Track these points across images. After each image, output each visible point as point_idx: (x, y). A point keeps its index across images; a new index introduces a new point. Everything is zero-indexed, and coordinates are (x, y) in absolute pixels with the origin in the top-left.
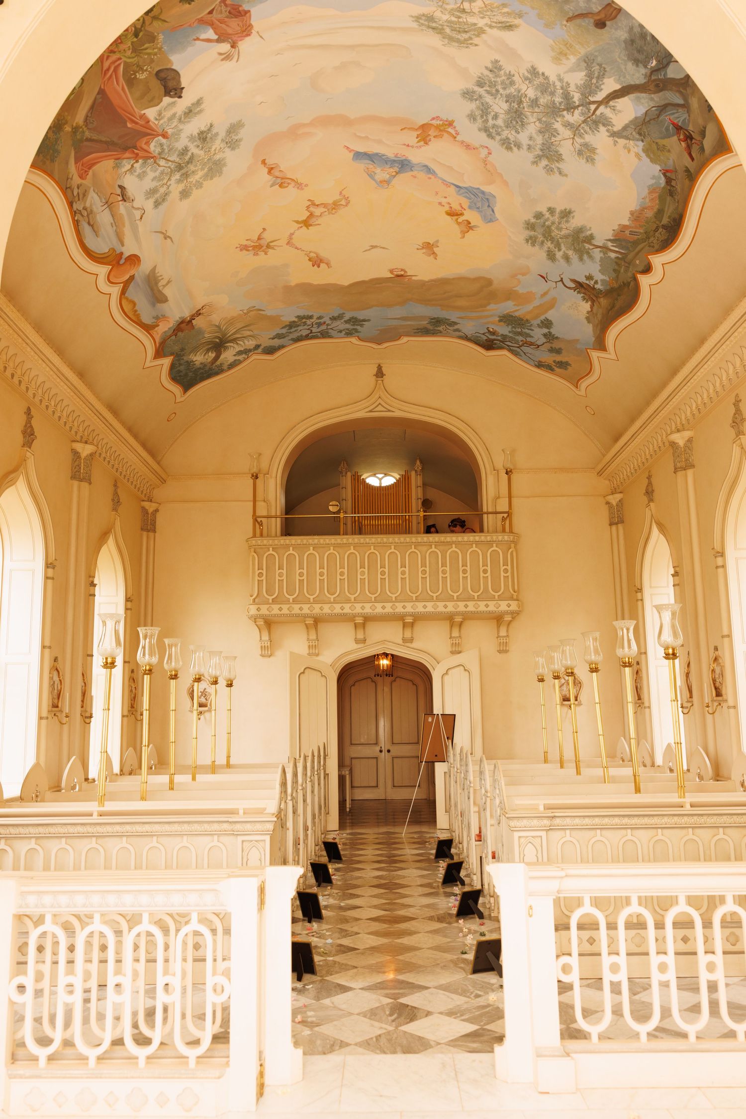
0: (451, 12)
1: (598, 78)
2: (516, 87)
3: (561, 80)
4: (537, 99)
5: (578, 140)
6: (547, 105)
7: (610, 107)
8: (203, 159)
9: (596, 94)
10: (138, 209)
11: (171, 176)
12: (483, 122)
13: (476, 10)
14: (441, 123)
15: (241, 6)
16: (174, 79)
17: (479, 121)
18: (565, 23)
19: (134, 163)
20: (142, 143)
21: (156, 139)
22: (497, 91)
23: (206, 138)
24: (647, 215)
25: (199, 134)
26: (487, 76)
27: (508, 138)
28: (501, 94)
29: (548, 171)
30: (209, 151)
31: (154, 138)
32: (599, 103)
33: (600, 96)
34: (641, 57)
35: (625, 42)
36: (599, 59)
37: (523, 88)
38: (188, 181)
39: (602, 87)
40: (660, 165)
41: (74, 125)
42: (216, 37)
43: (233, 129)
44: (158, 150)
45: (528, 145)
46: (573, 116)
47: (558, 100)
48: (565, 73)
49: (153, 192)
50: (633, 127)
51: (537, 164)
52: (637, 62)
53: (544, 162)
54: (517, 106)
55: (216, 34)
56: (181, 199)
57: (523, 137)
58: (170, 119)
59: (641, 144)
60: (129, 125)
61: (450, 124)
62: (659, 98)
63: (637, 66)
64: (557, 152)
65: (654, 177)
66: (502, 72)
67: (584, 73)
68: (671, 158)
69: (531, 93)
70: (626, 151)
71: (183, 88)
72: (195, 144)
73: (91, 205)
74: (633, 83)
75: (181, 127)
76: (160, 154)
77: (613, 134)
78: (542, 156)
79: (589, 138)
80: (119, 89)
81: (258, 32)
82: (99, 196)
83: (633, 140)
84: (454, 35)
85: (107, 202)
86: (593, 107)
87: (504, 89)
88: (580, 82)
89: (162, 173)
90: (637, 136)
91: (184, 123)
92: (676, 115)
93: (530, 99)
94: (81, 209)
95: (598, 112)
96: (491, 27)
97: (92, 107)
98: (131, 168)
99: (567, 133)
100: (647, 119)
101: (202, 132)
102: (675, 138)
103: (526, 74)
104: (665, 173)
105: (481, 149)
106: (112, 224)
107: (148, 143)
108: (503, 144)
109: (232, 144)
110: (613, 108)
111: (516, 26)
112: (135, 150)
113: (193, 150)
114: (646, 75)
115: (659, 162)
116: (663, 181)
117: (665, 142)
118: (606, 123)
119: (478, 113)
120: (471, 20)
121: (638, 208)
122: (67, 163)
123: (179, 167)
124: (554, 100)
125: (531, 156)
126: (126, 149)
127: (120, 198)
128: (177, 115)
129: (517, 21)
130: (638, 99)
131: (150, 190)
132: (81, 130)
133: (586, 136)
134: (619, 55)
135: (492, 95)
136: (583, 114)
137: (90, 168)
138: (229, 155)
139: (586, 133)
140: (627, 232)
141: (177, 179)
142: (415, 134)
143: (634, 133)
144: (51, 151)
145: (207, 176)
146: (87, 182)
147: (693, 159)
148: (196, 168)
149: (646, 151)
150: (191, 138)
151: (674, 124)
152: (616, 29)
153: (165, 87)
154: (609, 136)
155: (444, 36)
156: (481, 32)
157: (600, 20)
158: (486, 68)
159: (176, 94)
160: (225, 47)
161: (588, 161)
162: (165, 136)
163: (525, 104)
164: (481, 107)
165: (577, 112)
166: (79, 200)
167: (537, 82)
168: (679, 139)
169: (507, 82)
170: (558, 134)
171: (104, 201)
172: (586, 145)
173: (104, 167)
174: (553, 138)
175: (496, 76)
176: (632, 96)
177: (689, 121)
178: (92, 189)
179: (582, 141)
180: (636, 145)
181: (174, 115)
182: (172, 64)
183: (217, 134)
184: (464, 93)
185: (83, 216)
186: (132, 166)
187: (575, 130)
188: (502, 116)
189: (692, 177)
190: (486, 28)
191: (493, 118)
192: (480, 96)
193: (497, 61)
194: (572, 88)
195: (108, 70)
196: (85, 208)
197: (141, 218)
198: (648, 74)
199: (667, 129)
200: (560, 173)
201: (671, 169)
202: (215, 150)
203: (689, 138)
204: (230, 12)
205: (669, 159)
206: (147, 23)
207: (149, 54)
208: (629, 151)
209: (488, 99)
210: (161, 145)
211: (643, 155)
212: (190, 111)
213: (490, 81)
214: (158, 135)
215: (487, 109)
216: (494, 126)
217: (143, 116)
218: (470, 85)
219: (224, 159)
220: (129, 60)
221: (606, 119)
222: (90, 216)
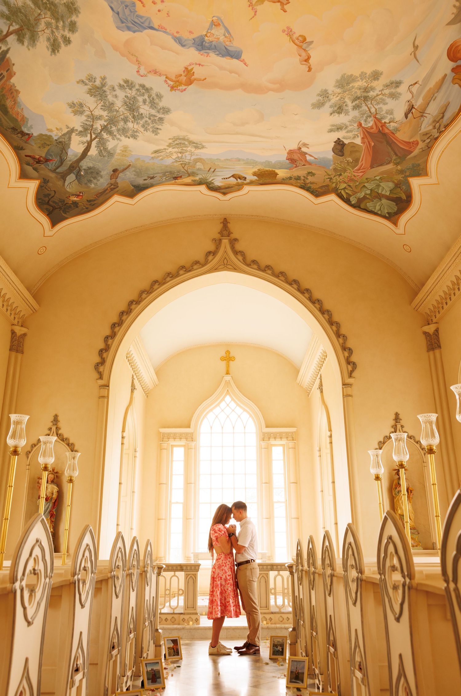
0: (186, 151)
1: (101, 151)
2: (140, 125)
3: (118, 139)
4: (125, 123)
5: (88, 113)
6: (118, 123)
7: (85, 142)
8: (348, 95)
9: (96, 143)
10: (411, 92)
11: (375, 97)
12: (151, 95)
13: (174, 154)
14: (179, 88)
15: (290, 162)
16: (337, 149)
17: (154, 95)
18: (131, 163)
19: (387, 123)
20: (374, 130)
21: (365, 126)
22: (150, 119)
23: (338, 108)
24: (9, 100)
25: (341, 113)
26: (159, 125)
27: (131, 89)
28: (147, 117)
29: (92, 77)
30: (341, 98)
31: (367, 128)
32: (92, 140)
33: (94, 144)
34: (90, 171)
35: (100, 172)
36: (106, 158)
37: (136, 126)
38: (367, 85)
39: (96, 149)
40: (35, 137)
41: (395, 166)
42: (306, 155)
43: (319, 105)
44: (369, 119)
45: (115, 90)
46: (100, 125)
47: (114, 128)
48: (118, 143)
49: (393, 96)
50: (67, 142)
51: (102, 79)
52: (90, 168)
53: (98, 83)
54: (135, 114)
55: (306, 157)
56: (381, 74)
57: (121, 94)
58: (351, 131)
59: (55, 138)
60: (373, 144)
61: (172, 88)
62: (67, 164)
63: (88, 167)
64: (95, 96)
65: (31, 127)
66: (151, 130)
67: (109, 148)
68: (35, 145)
69: (130, 125)
70: (59, 128)
71: (334, 142)
72: (347, 108)
73: (430, 125)
74: (84, 160)
75: (348, 124)
76: (370, 116)
77: (72, 130)
78: (102, 87)
79: (83, 118)
80: (364, 162)
81: (286, 150)
82: (422, 124)
83: (61, 136)
84: (183, 142)
85: (422, 116)
86: (93, 136)
87: (146, 121)
88: (108, 143)
89: (378, 103)
90: (61, 140)
91: (345, 125)
92: (54, 164)
93: (129, 121)
94: (436, 130)
95: (89, 135)
96: (165, 149)
97: (381, 165)
98: (392, 122)
99: (98, 112)
100: (64, 151)
101: (339, 113)
102: (44, 155)
103: (138, 134)
104: (29, 136)
105: (146, 73)
106: (434, 100)
107: (372, 128)
108: (132, 84)
109: (325, 94)
110: (83, 143)
111: (153, 153)
112: (381, 130)
113: (350, 105)
114: (81, 167)
115: (38, 137)
116: (25, 130)
117: (46, 150)
118: (81, 134)
119: (157, 101)
120: (176, 150)
121: (19, 100)
122: (415, 157)
123: (366, 98)
124: (115, 127)
125: (110, 82)
126: (384, 135)
127: (414, 110)
128: (346, 131)
129: (153, 155)
130: (76, 156)
131: (393, 98)
132: (395, 162)
133: (85, 118)
134: (99, 165)
135: (152, 115)
136: (96, 129)
137: (410, 143)
138: (331, 87)
139: (86, 120)
140: (5, 73)
141: (373, 92)
142: (196, 76)
143: (63, 140)
144: (415, 168)
145: (353, 80)
146: (417, 138)
147: (26, 156)
148: (356, 90)
149: (50, 137)
150: (347, 113)
151: (51, 160)
152: (107, 173)
153: (343, 148)
154: (73, 128)
155: (188, 140)
156: (170, 145)
157: (116, 172)
158: (160, 129)
159: (340, 142)
160: (304, 149)
161: (73, 103)
162: (360, 124)
163: (131, 117)
164: (156, 105)
165: (100, 128)
166: (431, 135)
167: (130, 132)
168: (41, 156)
169: (146, 126)
170: (101, 109)
171: (422, 119)
172: (82, 113)
173: (403, 136)
174: (103, 104)
175: (154, 127)
176: (80, 155)
177: (46, 167)
178: (420, 132)
179: (85, 114)
180: (56, 135)
181: (347, 132)
182: (333, 155)
183: (331, 107)
184: (169, 111)
185: (440, 126)
186: (390, 123)
187: (94, 118)
188: (141, 104)
189: (17, 149)
190: (167, 148)
191: (146, 100)
192: (159, 112)
193: (156, 135)
194: (110, 138)
195: (362, 172)
196: (434, 127)
197: (416, 83)
198: (81, 168)
199: (51, 155)
200: (83, 81)
201: (29, 141)
202: (337, 96)
203: (39, 161)
204: (296, 162)
205: (35, 144)
206: (333, 175)
207: (340, 165)
208: (57, 129)
209: (153, 112)
210: (366, 121)
211: (49, 134)
212: (338, 129)
213: (156, 123)
214: (363, 128)
215: (152, 105)
216: (143, 95)
217: (363, 142)
218: (166, 117)
219: (336, 86)
220: (351, 169)
221: (83, 136)
222: (437, 120)
